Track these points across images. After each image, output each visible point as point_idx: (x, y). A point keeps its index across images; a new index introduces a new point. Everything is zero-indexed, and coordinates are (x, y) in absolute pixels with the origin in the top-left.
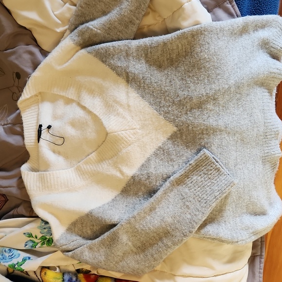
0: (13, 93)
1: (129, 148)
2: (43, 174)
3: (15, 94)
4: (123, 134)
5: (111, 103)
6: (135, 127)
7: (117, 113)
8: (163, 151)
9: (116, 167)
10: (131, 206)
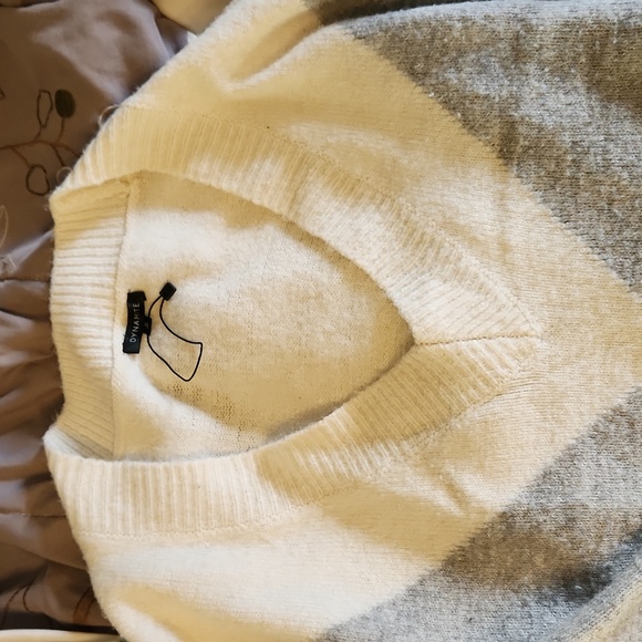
0: (33, 167)
1: (497, 406)
2: (143, 470)
3: (38, 171)
4: (477, 351)
5: (429, 230)
6: (525, 328)
7: (456, 272)
8: (632, 425)
9: (435, 473)
10: (488, 622)
